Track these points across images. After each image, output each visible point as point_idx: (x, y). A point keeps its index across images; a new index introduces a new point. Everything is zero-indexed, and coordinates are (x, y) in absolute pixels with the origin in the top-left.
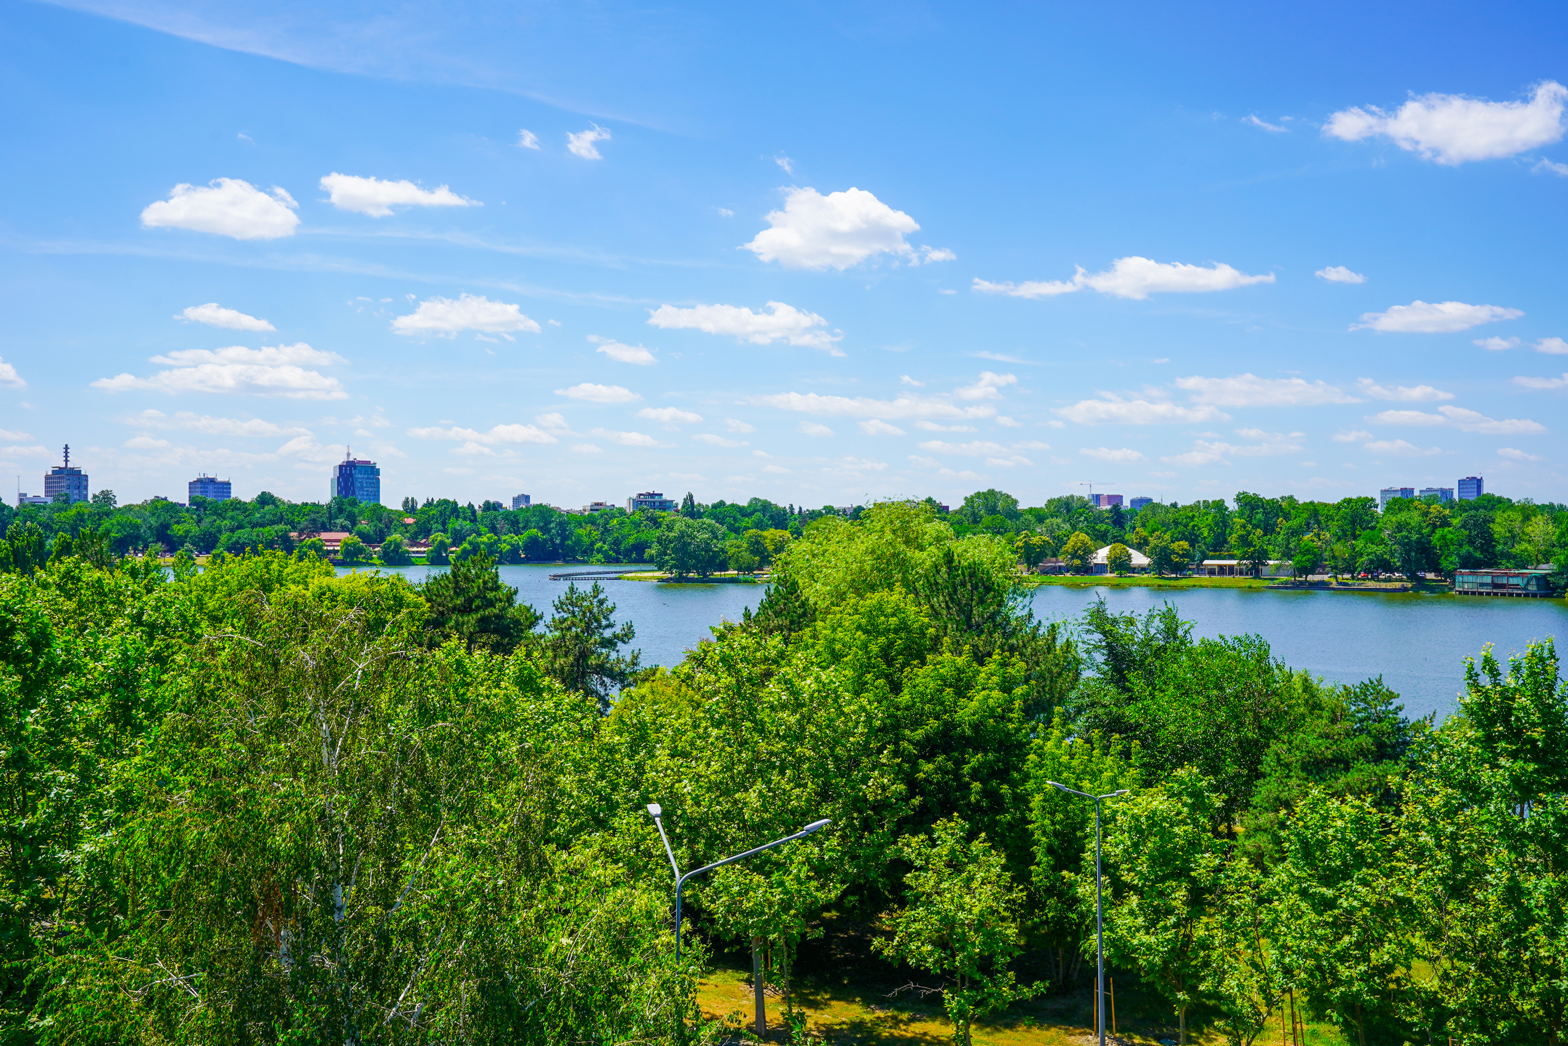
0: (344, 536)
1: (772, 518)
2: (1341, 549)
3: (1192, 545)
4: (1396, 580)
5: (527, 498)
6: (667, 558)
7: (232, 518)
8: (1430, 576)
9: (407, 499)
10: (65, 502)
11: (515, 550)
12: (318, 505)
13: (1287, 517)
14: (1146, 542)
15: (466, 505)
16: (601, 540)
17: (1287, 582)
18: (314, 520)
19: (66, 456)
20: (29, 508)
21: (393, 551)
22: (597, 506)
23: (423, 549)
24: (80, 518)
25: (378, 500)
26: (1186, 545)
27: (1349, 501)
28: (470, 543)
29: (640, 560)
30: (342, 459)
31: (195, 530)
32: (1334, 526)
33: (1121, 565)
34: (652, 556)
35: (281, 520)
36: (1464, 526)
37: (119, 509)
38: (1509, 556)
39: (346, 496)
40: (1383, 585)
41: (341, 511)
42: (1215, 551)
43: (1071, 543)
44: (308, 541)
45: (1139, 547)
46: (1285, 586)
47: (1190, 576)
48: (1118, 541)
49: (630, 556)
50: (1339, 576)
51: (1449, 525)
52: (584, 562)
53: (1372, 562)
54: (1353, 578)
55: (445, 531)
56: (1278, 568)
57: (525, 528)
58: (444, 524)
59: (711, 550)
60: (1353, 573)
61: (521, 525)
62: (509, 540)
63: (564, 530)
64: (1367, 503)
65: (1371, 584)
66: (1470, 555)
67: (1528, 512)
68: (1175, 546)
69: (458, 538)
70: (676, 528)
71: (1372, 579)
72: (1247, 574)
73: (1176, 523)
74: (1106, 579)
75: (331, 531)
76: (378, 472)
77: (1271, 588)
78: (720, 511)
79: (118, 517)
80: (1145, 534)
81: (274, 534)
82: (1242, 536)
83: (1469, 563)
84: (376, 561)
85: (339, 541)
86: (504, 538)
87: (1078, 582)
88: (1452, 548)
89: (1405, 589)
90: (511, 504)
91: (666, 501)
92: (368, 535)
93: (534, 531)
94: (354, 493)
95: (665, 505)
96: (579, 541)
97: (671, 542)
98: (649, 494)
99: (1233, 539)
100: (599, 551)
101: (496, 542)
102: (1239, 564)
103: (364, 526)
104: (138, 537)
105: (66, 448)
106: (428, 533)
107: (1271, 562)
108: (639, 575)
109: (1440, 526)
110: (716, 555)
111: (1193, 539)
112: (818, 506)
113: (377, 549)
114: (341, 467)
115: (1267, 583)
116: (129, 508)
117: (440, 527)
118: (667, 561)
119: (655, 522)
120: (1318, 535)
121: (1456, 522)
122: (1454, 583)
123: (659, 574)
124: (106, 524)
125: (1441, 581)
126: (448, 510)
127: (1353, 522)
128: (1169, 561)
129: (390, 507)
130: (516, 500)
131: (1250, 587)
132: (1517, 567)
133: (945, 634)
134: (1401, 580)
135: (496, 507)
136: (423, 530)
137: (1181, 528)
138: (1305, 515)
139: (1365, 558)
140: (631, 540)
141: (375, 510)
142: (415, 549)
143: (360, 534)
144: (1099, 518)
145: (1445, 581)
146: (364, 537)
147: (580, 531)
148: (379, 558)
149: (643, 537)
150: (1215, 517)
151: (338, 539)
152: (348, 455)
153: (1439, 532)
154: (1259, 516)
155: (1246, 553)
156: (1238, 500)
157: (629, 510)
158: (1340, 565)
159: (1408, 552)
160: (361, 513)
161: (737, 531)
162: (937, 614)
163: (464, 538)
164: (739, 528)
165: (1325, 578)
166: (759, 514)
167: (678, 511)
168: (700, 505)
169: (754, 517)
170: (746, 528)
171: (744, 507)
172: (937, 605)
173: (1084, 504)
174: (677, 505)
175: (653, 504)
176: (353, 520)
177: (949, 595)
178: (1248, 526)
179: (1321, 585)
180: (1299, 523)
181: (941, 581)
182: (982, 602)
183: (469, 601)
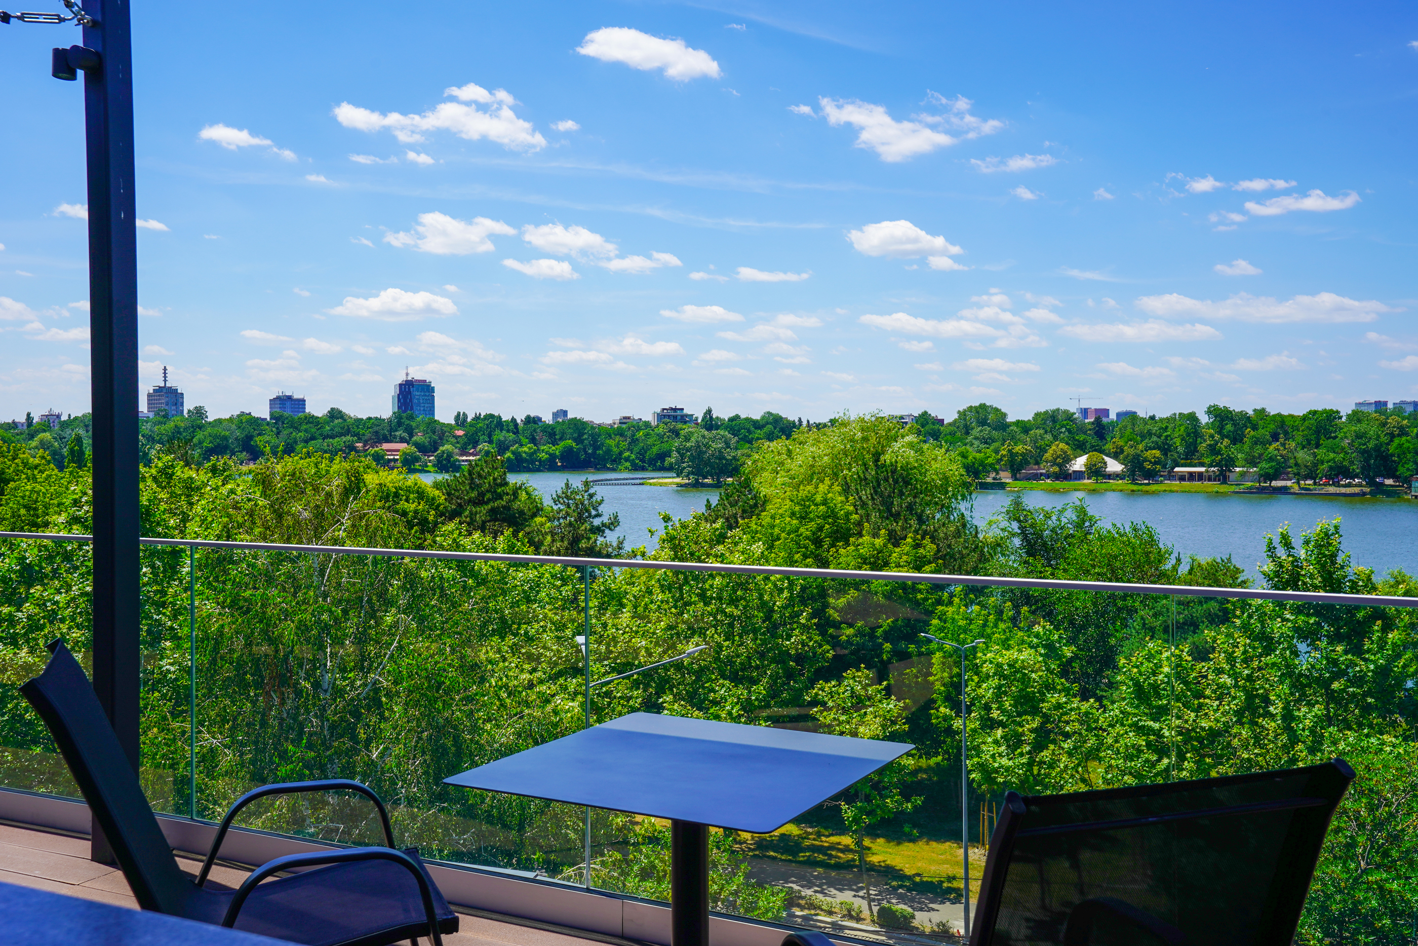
0: (403, 446)
1: (782, 429)
2: (1303, 456)
3: (1166, 454)
4: (1356, 486)
5: (565, 413)
6: (684, 465)
7: (306, 431)
8: (1389, 482)
9: (459, 414)
10: (164, 416)
11: (552, 458)
12: (380, 419)
13: (1255, 428)
14: (1122, 451)
15: (510, 418)
16: (628, 450)
17: (1251, 488)
18: (377, 433)
19: (165, 377)
21: (445, 459)
22: (625, 420)
23: (471, 458)
24: (177, 431)
25: (433, 414)
26: (1157, 453)
27: (1315, 413)
28: (513, 453)
29: (663, 469)
30: (401, 378)
31: (275, 440)
32: (1299, 436)
33: (1096, 471)
34: (671, 464)
35: (348, 432)
37: (210, 423)
39: (404, 412)
40: (1343, 490)
41: (400, 424)
42: (1186, 459)
43: (1051, 451)
44: (372, 451)
45: (1115, 456)
46: (1250, 491)
47: (1161, 482)
48: (1095, 450)
49: (655, 465)
50: (1302, 482)
51: (1407, 434)
52: (613, 470)
53: (1331, 468)
54: (1315, 483)
55: (490, 442)
56: (1243, 474)
57: (561, 439)
58: (490, 436)
59: (724, 458)
60: (1314, 479)
61: (557, 437)
62: (546, 450)
63: (595, 441)
64: (1332, 416)
65: (1332, 489)
68: (1149, 454)
69: (503, 448)
70: (693, 439)
71: (1333, 484)
72: (1215, 480)
73: (1150, 433)
74: (1084, 484)
75: (391, 442)
76: (433, 390)
77: (1237, 492)
78: (735, 425)
79: (209, 430)
80: (1121, 443)
81: (343, 444)
82: (1210, 445)
84: (430, 468)
85: (398, 451)
86: (542, 448)
87: (1058, 487)
88: (1409, 456)
89: (1364, 494)
90: (551, 417)
91: (687, 415)
92: (424, 446)
93: (569, 442)
94: (412, 409)
95: (685, 419)
96: (609, 451)
97: (687, 451)
98: (671, 409)
99: (1202, 447)
100: (627, 460)
101: (535, 452)
102: (1207, 471)
103: (419, 438)
104: (228, 447)
105: (165, 369)
106: (475, 443)
107: (1238, 469)
108: (661, 481)
109: (1399, 435)
110: (729, 463)
111: (1166, 449)
112: (824, 419)
113: (432, 458)
114: (400, 385)
115: (1233, 488)
116: (219, 422)
117: (487, 439)
118: (684, 468)
119: (676, 433)
120: (1283, 445)
122: (1410, 488)
123: (678, 480)
124: (199, 435)
125: (1399, 486)
126: (493, 423)
127: (1318, 432)
128: (1142, 468)
129: (442, 421)
130: (556, 415)
131: (1217, 492)
134: (1360, 485)
135: (536, 420)
136: (472, 441)
137: (1155, 439)
138: (1272, 426)
139: (1325, 466)
140: (655, 450)
141: (429, 424)
142: (464, 458)
143: (416, 445)
144: (1082, 429)
145: (1402, 486)
146: (420, 447)
147: (610, 442)
148: (434, 466)
149: (665, 446)
150: (1187, 428)
151: (398, 449)
152: (407, 374)
153: (1397, 441)
154: (1229, 427)
155: (1213, 461)
156: (1209, 412)
157: (654, 423)
158: (1303, 472)
159: (1367, 460)
160: (418, 426)
161: (750, 442)
162: (864, 504)
163: (507, 448)
164: (753, 439)
165: (1289, 483)
166: (770, 426)
167: (697, 424)
168: (717, 418)
169: (765, 429)
170: (758, 439)
171: (757, 421)
172: (864, 497)
173: (1069, 417)
174: (697, 419)
175: (675, 417)
176: (411, 432)
177: (874, 488)
178: (1217, 437)
179: (1284, 491)
180: (1264, 433)
181: (869, 477)
182: (901, 494)
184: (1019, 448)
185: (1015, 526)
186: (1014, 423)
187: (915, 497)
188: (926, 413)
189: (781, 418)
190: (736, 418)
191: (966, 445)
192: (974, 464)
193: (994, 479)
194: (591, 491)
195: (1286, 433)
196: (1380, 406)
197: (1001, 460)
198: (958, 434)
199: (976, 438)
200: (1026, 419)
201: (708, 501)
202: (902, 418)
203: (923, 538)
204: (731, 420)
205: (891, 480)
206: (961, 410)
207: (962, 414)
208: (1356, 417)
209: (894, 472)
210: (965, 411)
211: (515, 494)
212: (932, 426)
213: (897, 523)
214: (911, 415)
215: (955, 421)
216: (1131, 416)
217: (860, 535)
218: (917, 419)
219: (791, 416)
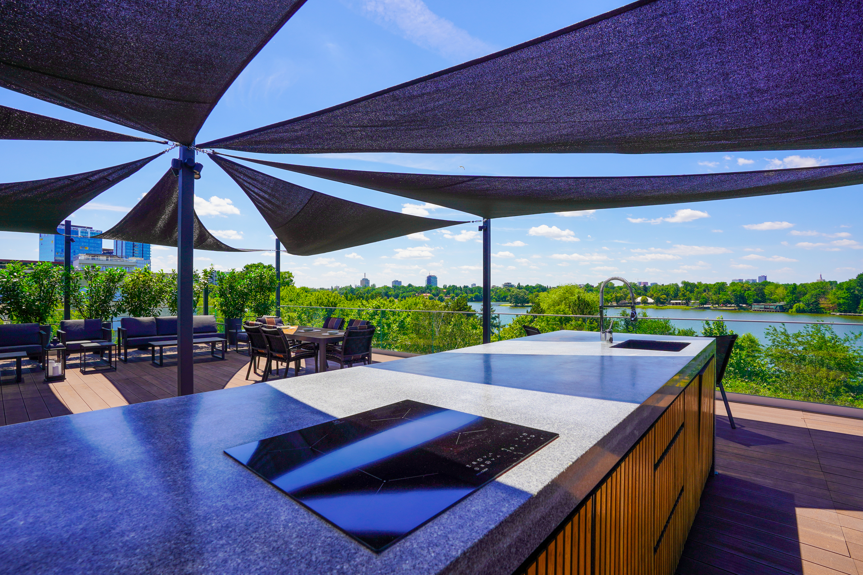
0: (429, 295)
1: (542, 289)
2: (714, 297)
5: (475, 285)
7: (402, 290)
8: (744, 305)
9: (444, 285)
10: (365, 287)
11: (472, 298)
12: (422, 287)
13: (698, 288)
14: (653, 296)
15: (459, 287)
16: (494, 296)
17: (697, 307)
18: (421, 291)
19: (365, 276)
20: (358, 288)
21: (441, 298)
22: (493, 287)
23: (448, 298)
24: (368, 290)
25: (437, 285)
26: (665, 296)
27: (718, 283)
28: (460, 296)
29: (505, 301)
30: (428, 275)
31: (394, 293)
32: (713, 291)
33: (645, 302)
34: (508, 300)
35: (414, 290)
36: (755, 290)
37: (376, 288)
38: (770, 300)
39: (429, 285)
40: (728, 308)
41: (428, 288)
42: (674, 298)
43: (629, 296)
44: (420, 296)
45: (651, 297)
47: (666, 305)
48: (644, 295)
49: (502, 300)
50: (714, 306)
51: (750, 290)
53: (724, 301)
54: (719, 306)
55: (454, 293)
56: (694, 303)
58: (454, 291)
59: (524, 298)
60: (718, 304)
61: (473, 292)
64: (724, 284)
65: (725, 308)
66: (757, 299)
67: (777, 286)
68: (662, 297)
69: (457, 295)
70: (514, 292)
71: (725, 306)
72: (684, 305)
73: (662, 290)
74: (640, 306)
75: (426, 293)
76: (437, 278)
78: (527, 288)
79: (377, 290)
80: (653, 293)
81: (412, 294)
82: (683, 294)
83: (757, 301)
86: (470, 295)
88: (751, 297)
89: (735, 309)
93: (477, 293)
94: (431, 284)
95: (512, 286)
97: (513, 296)
98: (508, 283)
99: (680, 294)
100: (494, 299)
101: (467, 296)
102: (682, 302)
103: (433, 292)
104: (381, 295)
106: (449, 294)
107: (692, 301)
109: (747, 290)
110: (526, 299)
111: (668, 295)
112: (555, 286)
113: (437, 298)
114: (428, 277)
115: (691, 307)
116: (379, 288)
118: (512, 301)
119: (509, 290)
120: (708, 293)
121: (753, 289)
122: (751, 307)
123: (510, 305)
124: (374, 292)
125: (748, 307)
126: (454, 288)
127: (719, 289)
128: (660, 301)
129: (440, 287)
130: (472, 285)
132: (773, 303)
134: (734, 307)
135: (467, 287)
137: (664, 292)
138: (704, 288)
139: (722, 300)
140: (502, 296)
141: (436, 288)
142: (446, 298)
144: (639, 289)
146: (434, 295)
149: (506, 295)
150: (675, 288)
153: (747, 292)
154: (689, 288)
155: (684, 299)
156: (682, 283)
157: (502, 287)
158: (714, 302)
159: (737, 298)
160: (433, 289)
161: (532, 293)
165: (710, 306)
166: (538, 288)
167: (516, 288)
168: (522, 286)
170: (535, 292)
171: (534, 287)
172: (575, 309)
173: (635, 285)
174: (515, 286)
175: (509, 286)
176: (431, 290)
177: (578, 307)
178: (685, 291)
179: (708, 308)
180: (701, 290)
181: (577, 303)
182: (587, 308)
183: (461, 308)
184: (618, 295)
186: (617, 287)
188: (588, 284)
189: (542, 286)
190: (528, 285)
193: (611, 304)
195: (708, 290)
196: (741, 281)
197: (613, 298)
198: (599, 290)
200: (621, 286)
202: (580, 285)
205: (583, 304)
208: (733, 284)
209: (584, 302)
210: (600, 283)
212: (590, 288)
214: (583, 284)
215: (598, 286)
216: (655, 285)
218: (585, 286)
219: (545, 285)
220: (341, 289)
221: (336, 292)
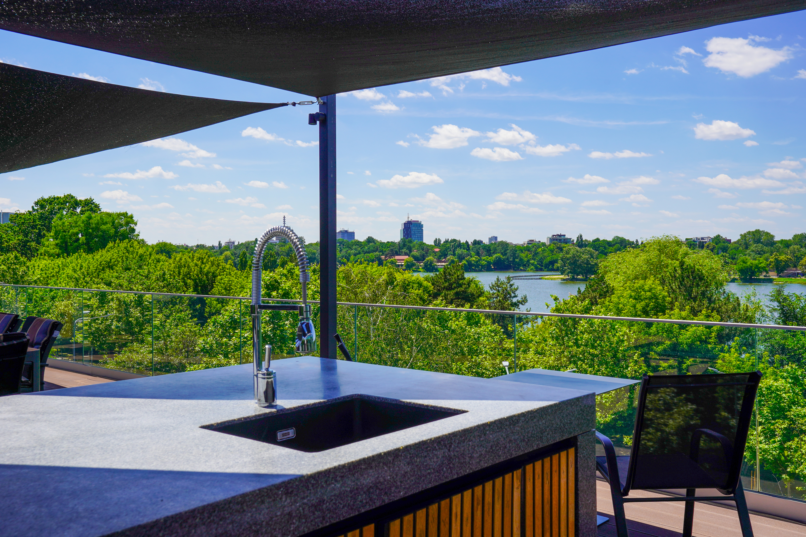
0: (406, 257)
5: (496, 238)
6: (566, 268)
7: (356, 249)
9: (436, 239)
10: (284, 242)
11: (488, 264)
12: (394, 243)
15: (465, 242)
16: (533, 259)
18: (392, 250)
19: (284, 221)
20: (269, 245)
21: (429, 265)
22: (531, 242)
23: (443, 264)
24: (290, 249)
25: (422, 240)
28: (467, 261)
29: (553, 270)
30: (405, 220)
34: (558, 267)
35: (377, 250)
37: (306, 246)
39: (407, 238)
41: (404, 245)
44: (390, 260)
49: (548, 268)
52: (524, 270)
55: (454, 255)
57: (494, 253)
58: (454, 252)
59: (590, 264)
61: (492, 252)
62: (485, 259)
63: (514, 254)
69: (461, 258)
70: (571, 253)
75: (400, 255)
76: (422, 226)
78: (597, 244)
81: (374, 257)
84: (421, 270)
85: (403, 260)
86: (483, 258)
90: (488, 241)
91: (567, 239)
92: (418, 258)
93: (499, 255)
94: (411, 237)
95: (567, 241)
96: (521, 260)
97: (568, 260)
98: (558, 235)
100: (532, 265)
101: (479, 260)
103: (415, 253)
104: (315, 259)
105: (284, 217)
106: (445, 256)
108: (552, 277)
110: (592, 266)
113: (422, 264)
114: (405, 224)
116: (311, 245)
117: (452, 253)
118: (566, 270)
119: (561, 249)
123: (562, 277)
126: (456, 244)
129: (427, 243)
130: (490, 239)
133: (676, 301)
135: (480, 242)
136: (444, 254)
140: (549, 259)
141: (420, 245)
142: (440, 264)
143: (414, 257)
147: (523, 255)
148: (423, 268)
149: (555, 257)
151: (403, 259)
152: (408, 218)
157: (548, 243)
160: (414, 246)
161: (606, 254)
162: (674, 291)
163: (464, 258)
164: (607, 252)
166: (618, 245)
167: (574, 244)
168: (586, 240)
169: (615, 247)
170: (611, 252)
171: (610, 241)
172: (674, 287)
174: (573, 241)
175: (560, 240)
176: (410, 250)
177: (680, 282)
181: (677, 275)
182: (698, 285)
183: (451, 284)
184: (782, 257)
185: (776, 304)
186: (779, 242)
187: (706, 287)
188: (719, 236)
189: (625, 240)
190: (598, 240)
191: (746, 255)
192: (751, 267)
193: (765, 276)
194: (511, 283)
197: (770, 264)
198: (741, 248)
199: (753, 251)
200: (788, 239)
201: (579, 289)
202: (702, 239)
203: (712, 312)
204: (594, 241)
205: (691, 277)
206: (743, 234)
207: (744, 236)
209: (693, 272)
210: (745, 234)
211: (469, 284)
212: (723, 244)
213: (695, 302)
214: (709, 237)
215: (739, 241)
217: (672, 309)
218: (713, 240)
220: (236, 247)
221: (228, 253)
